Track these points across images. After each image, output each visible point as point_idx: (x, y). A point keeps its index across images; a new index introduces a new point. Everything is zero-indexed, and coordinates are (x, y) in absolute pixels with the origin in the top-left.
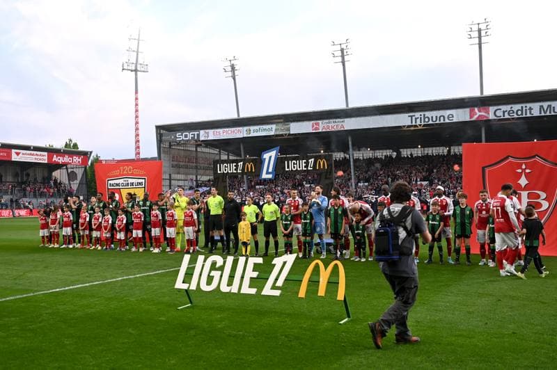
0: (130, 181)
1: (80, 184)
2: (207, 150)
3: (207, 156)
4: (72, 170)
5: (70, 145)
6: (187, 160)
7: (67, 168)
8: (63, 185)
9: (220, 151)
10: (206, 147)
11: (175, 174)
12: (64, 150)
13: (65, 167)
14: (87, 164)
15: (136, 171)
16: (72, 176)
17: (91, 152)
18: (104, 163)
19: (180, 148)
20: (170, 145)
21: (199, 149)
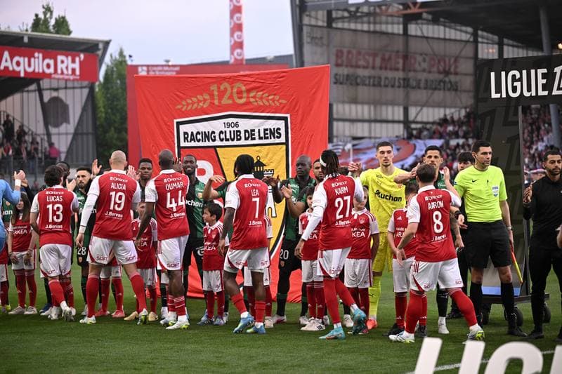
0: (245, 125)
1: (76, 134)
2: (438, 31)
3: (439, 48)
4: (55, 94)
5: (46, 21)
6: (378, 61)
7: (40, 91)
8: (28, 138)
9: (475, 35)
10: (435, 21)
11: (343, 102)
12: (30, 38)
13: (33, 87)
14: (97, 78)
15: (257, 97)
16: (54, 112)
17: (107, 43)
18: (142, 72)
19: (359, 27)
20: (330, 20)
21: (413, 29)
